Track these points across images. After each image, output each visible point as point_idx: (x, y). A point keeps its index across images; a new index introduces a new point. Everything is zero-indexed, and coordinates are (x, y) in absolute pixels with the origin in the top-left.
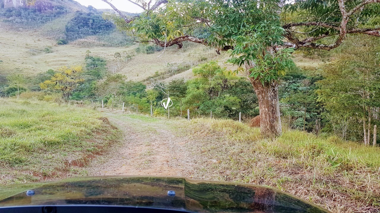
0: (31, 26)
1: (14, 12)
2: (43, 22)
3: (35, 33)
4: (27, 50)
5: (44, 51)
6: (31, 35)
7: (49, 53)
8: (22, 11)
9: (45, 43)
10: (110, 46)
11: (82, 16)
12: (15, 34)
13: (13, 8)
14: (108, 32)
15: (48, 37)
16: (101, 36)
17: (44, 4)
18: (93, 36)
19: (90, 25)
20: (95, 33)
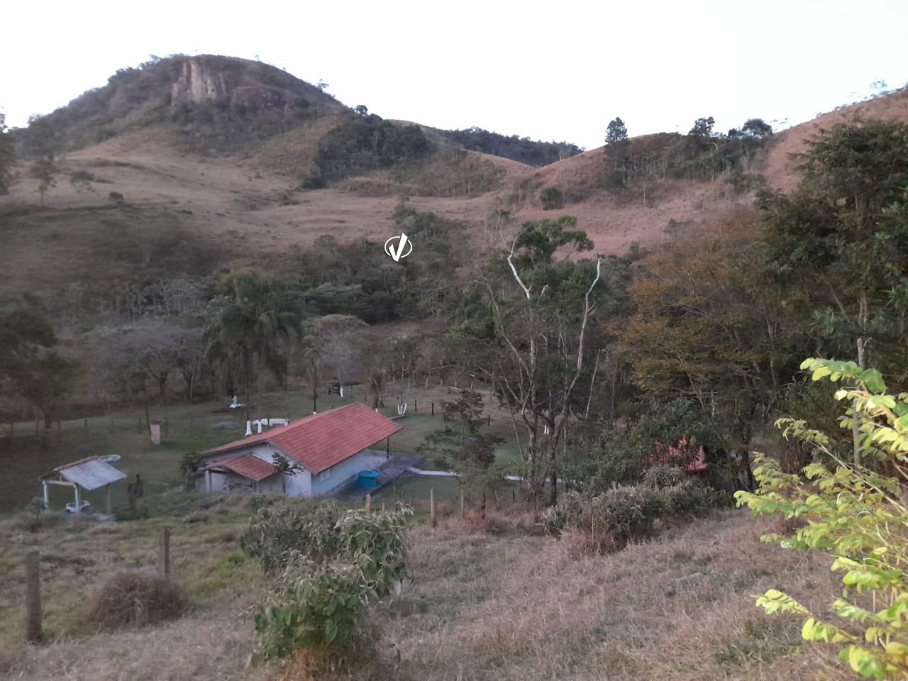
0: (236, 146)
1: (196, 111)
2: (261, 137)
3: (248, 161)
4: (235, 196)
5: (276, 201)
6: (238, 166)
7: (287, 204)
8: (215, 111)
9: (273, 184)
10: (430, 195)
11: (355, 122)
12: (203, 161)
13: (192, 103)
14: (418, 161)
15: (278, 170)
16: (403, 172)
17: (264, 95)
18: (383, 172)
19: (375, 143)
20: (387, 163)
